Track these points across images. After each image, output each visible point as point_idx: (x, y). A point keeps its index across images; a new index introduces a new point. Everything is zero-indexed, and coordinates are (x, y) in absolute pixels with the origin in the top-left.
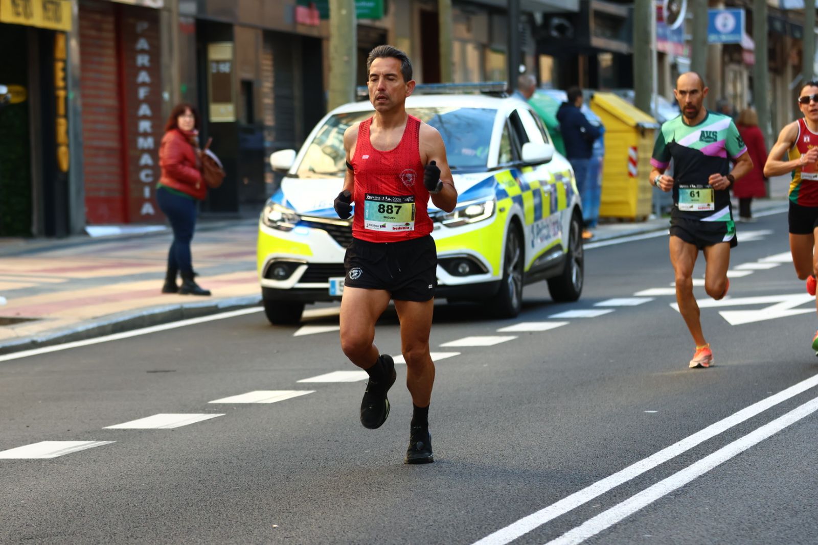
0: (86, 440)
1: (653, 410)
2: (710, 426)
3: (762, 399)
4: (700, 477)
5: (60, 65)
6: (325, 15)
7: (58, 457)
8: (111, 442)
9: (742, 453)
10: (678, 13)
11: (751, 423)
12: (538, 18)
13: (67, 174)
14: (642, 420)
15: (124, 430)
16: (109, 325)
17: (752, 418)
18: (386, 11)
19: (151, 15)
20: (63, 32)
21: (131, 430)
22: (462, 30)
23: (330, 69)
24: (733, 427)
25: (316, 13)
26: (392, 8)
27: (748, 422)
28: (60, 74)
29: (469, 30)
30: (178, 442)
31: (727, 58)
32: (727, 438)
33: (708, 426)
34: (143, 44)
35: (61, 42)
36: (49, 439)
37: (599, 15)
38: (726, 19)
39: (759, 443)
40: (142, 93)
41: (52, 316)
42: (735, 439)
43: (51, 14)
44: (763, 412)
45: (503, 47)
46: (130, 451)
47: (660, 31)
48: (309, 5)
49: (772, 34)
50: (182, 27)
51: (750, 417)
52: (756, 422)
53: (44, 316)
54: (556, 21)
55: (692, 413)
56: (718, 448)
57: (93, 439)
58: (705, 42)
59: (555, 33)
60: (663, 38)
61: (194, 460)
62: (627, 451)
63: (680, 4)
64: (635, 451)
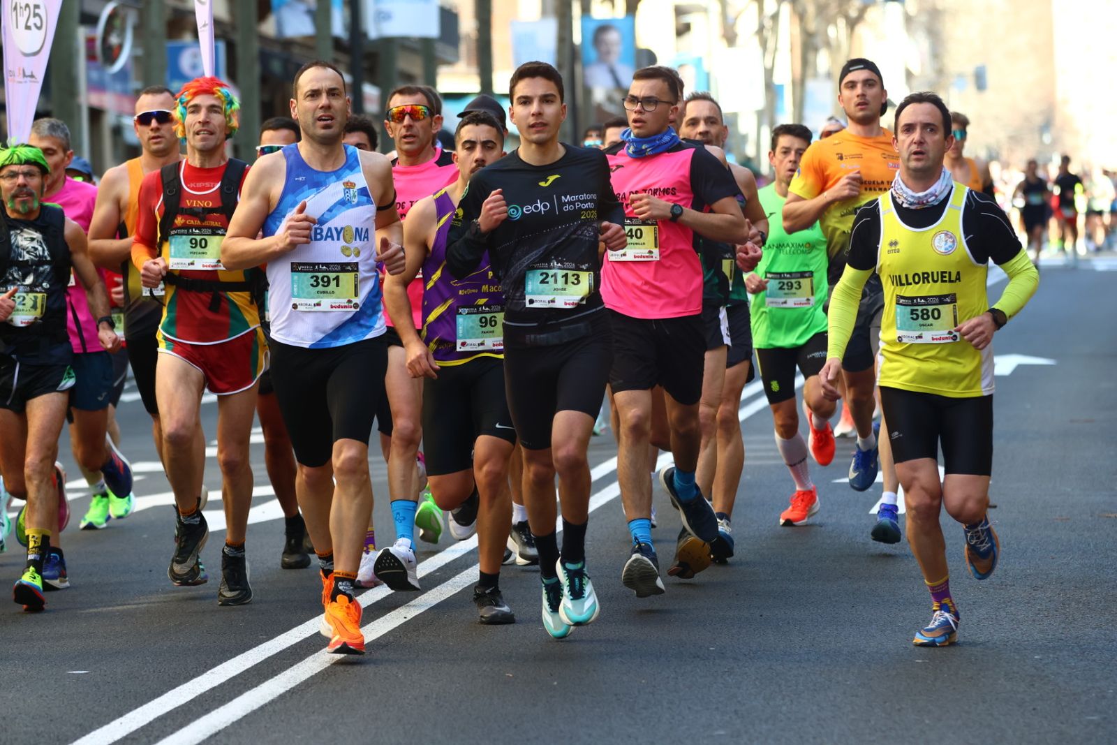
1: (82, 670)
2: (169, 692)
3: (250, 648)
10: (120, 47)
11: (234, 685)
14: (64, 685)
17: (234, 678)
24: (205, 693)
27: (228, 685)
32: (195, 709)
33: (166, 692)
38: (194, 56)
39: (246, 716)
42: (207, 711)
44: (252, 667)
47: (95, 75)
49: (266, 79)
51: (231, 676)
52: (241, 684)
55: (142, 672)
56: (181, 726)
60: (98, 87)
62: (38, 735)
63: (122, 34)
64: (52, 735)
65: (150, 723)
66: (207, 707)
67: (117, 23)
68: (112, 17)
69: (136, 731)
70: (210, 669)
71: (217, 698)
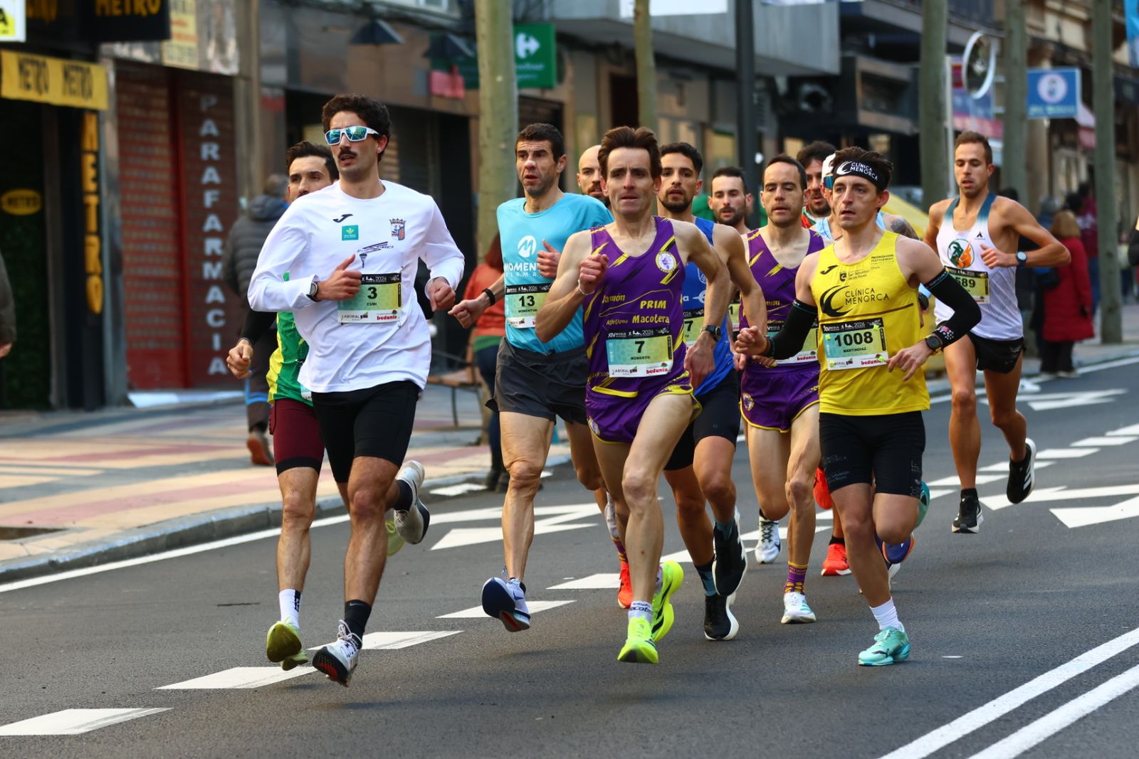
0: (129, 707)
1: (956, 655)
2: (1039, 677)
3: (1114, 637)
4: (1025, 753)
5: (90, 159)
6: (473, 83)
7: (89, 732)
8: (165, 709)
9: (1085, 717)
10: (984, 75)
11: (1099, 672)
12: (782, 84)
13: (100, 317)
14: (940, 669)
15: (185, 691)
16: (162, 536)
17: (1099, 665)
18: (560, 78)
19: (220, 85)
20: (95, 112)
21: (195, 690)
22: (670, 103)
23: (480, 161)
24: (1072, 679)
25: (460, 80)
26: (570, 72)
27: (1093, 671)
28: (90, 173)
29: (681, 103)
30: (263, 708)
31: (1056, 140)
32: (1063, 694)
33: (1036, 677)
34: (209, 128)
35: (91, 127)
36: (75, 707)
37: (869, 78)
38: (1053, 82)
39: (1111, 701)
40: (209, 198)
41: (79, 524)
42: (1075, 696)
43: (75, 86)
44: (1116, 655)
45: (731, 127)
46: (192, 723)
47: (959, 101)
48: (450, 70)
49: (1119, 104)
50: (265, 101)
51: (1097, 663)
52: (1106, 670)
53: (68, 525)
54: (807, 89)
55: (1013, 658)
56: (1051, 710)
57: (139, 706)
58: (1023, 117)
59: (805, 106)
60: (962, 111)
61: (287, 734)
62: (917, 714)
63: (986, 63)
64: (931, 715)
65: (1022, 706)
66: (1075, 691)
67: (981, 52)
68: (977, 46)
69: (1009, 713)
70: (1076, 657)
71: (1084, 683)
